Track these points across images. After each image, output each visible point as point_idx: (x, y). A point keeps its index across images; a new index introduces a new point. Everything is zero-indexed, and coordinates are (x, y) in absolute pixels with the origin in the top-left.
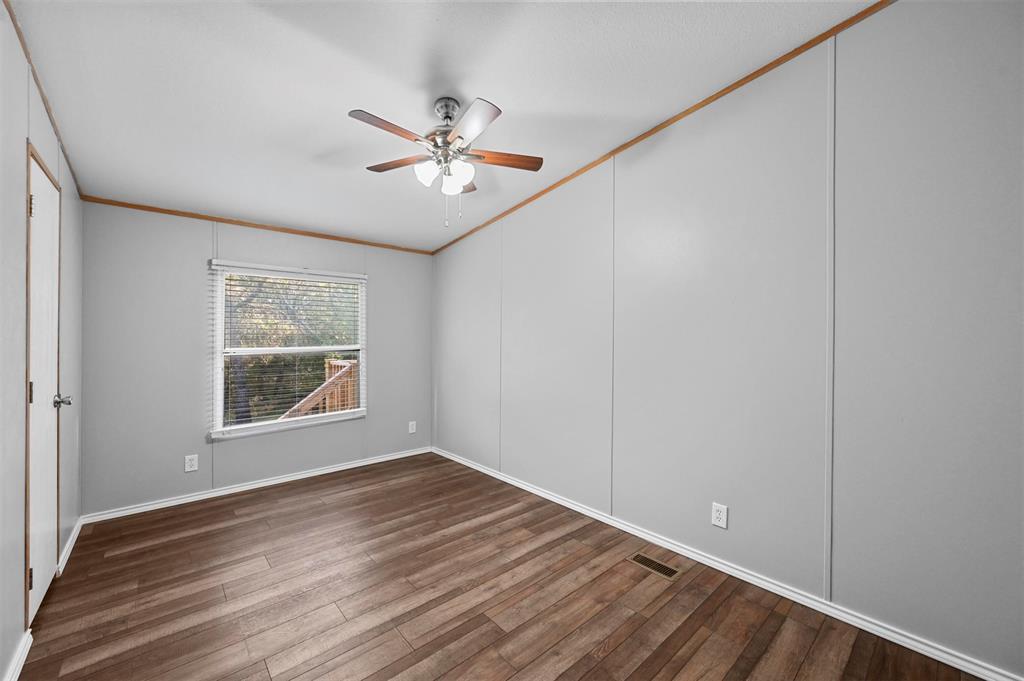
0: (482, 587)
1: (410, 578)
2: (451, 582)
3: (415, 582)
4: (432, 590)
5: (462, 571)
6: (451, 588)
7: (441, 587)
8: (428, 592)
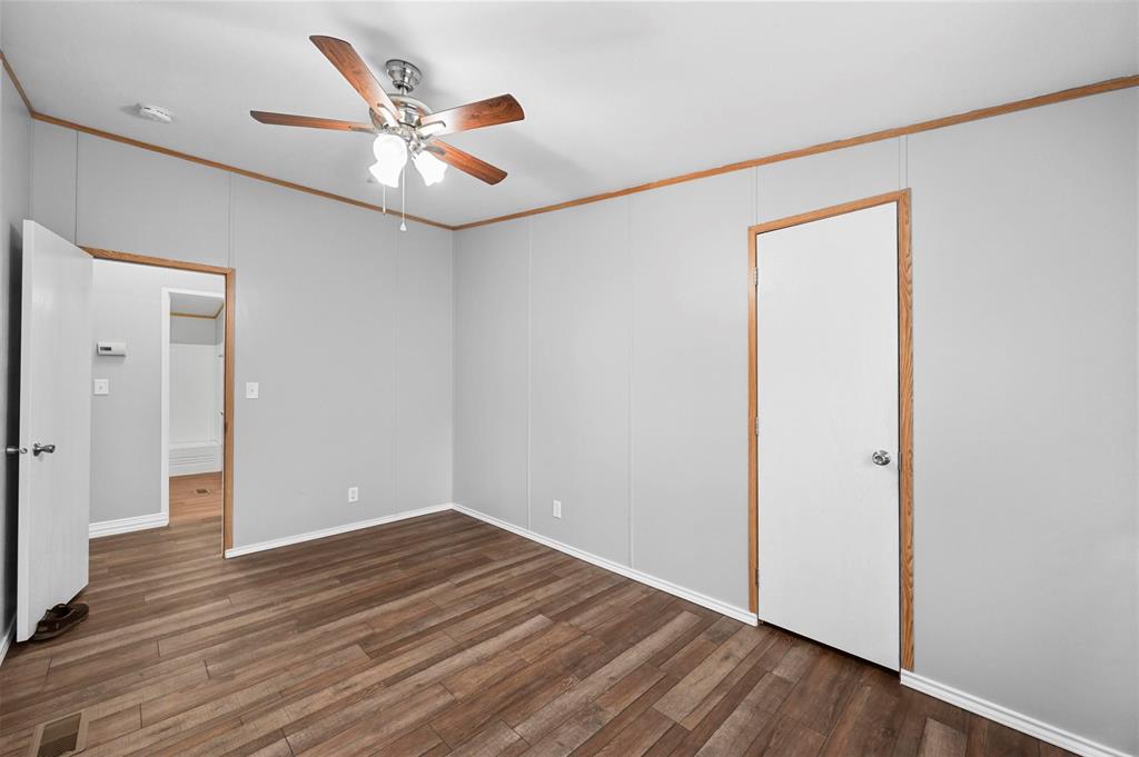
0: (359, 688)
1: (449, 698)
2: (397, 693)
3: (443, 692)
4: (421, 682)
5: (375, 713)
6: (397, 686)
7: (410, 687)
8: (428, 680)
